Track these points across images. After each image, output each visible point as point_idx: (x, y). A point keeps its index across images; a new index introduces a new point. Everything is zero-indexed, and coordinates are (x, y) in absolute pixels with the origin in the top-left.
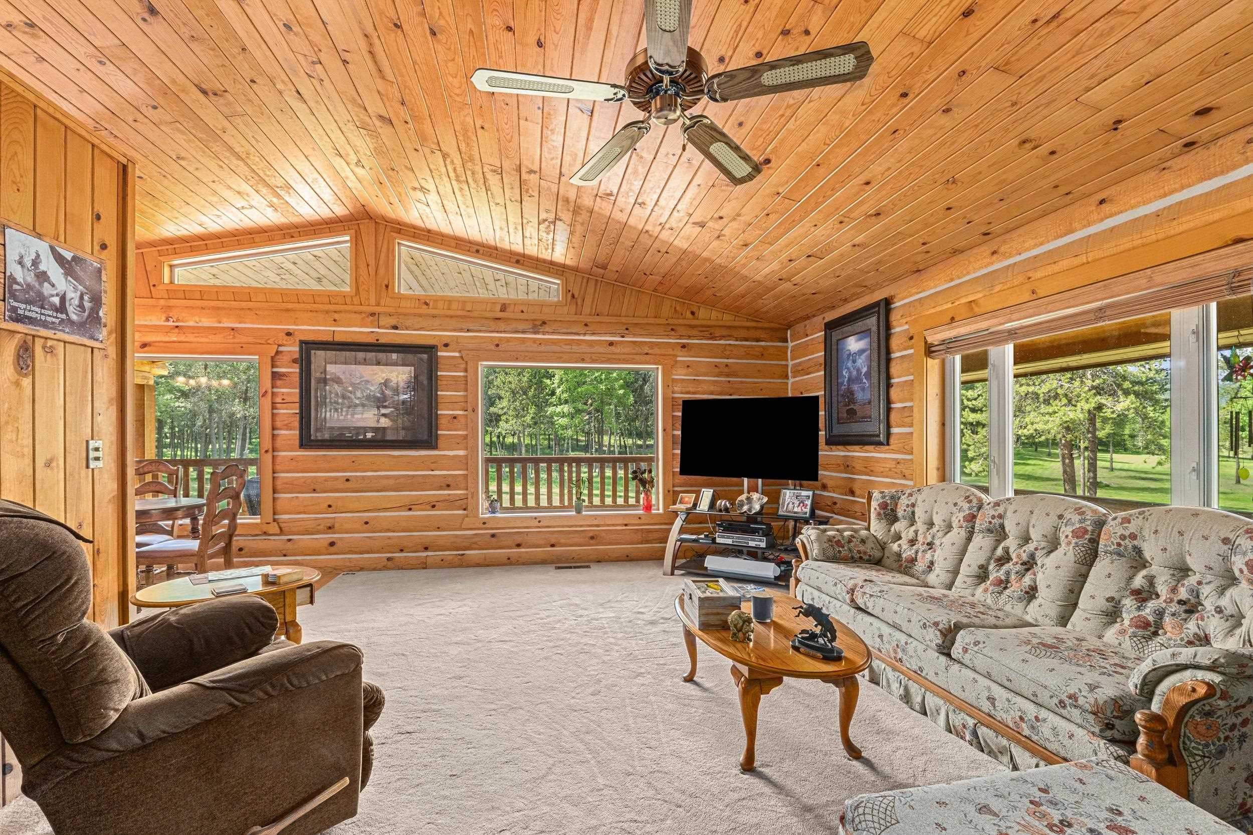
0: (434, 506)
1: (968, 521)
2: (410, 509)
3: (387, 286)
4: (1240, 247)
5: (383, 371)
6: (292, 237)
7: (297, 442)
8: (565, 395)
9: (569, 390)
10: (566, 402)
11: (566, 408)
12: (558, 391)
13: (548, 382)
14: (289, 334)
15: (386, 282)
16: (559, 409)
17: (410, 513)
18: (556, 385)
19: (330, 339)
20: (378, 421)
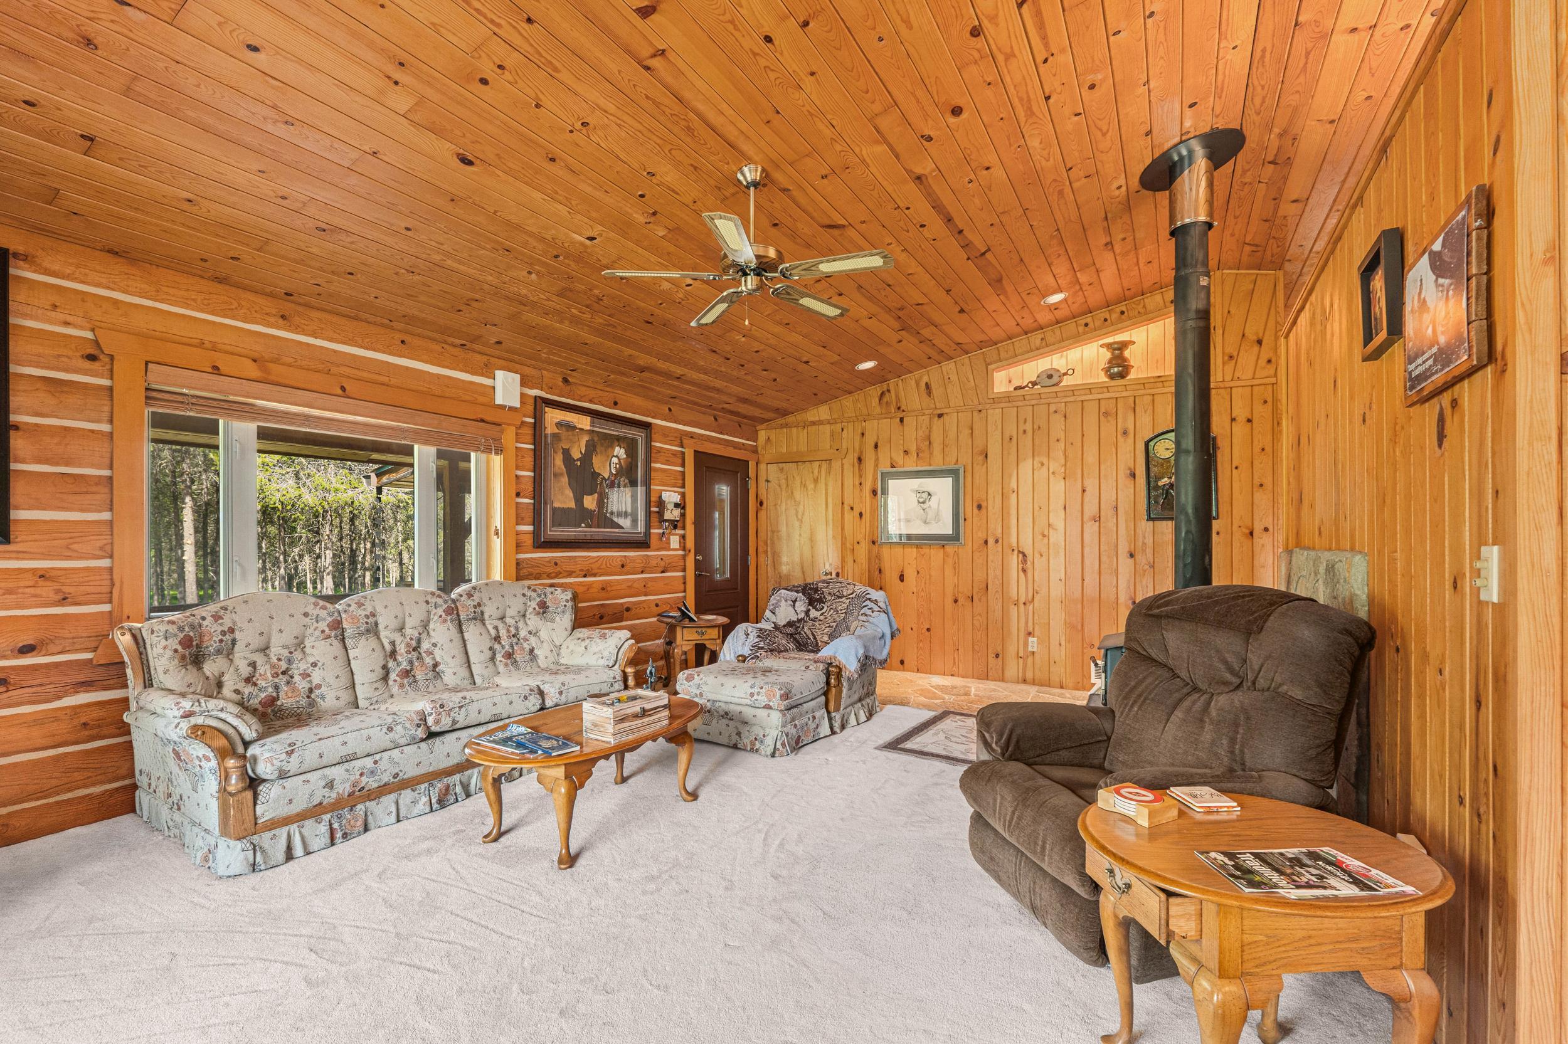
1: (335, 629)
4: (482, 424)
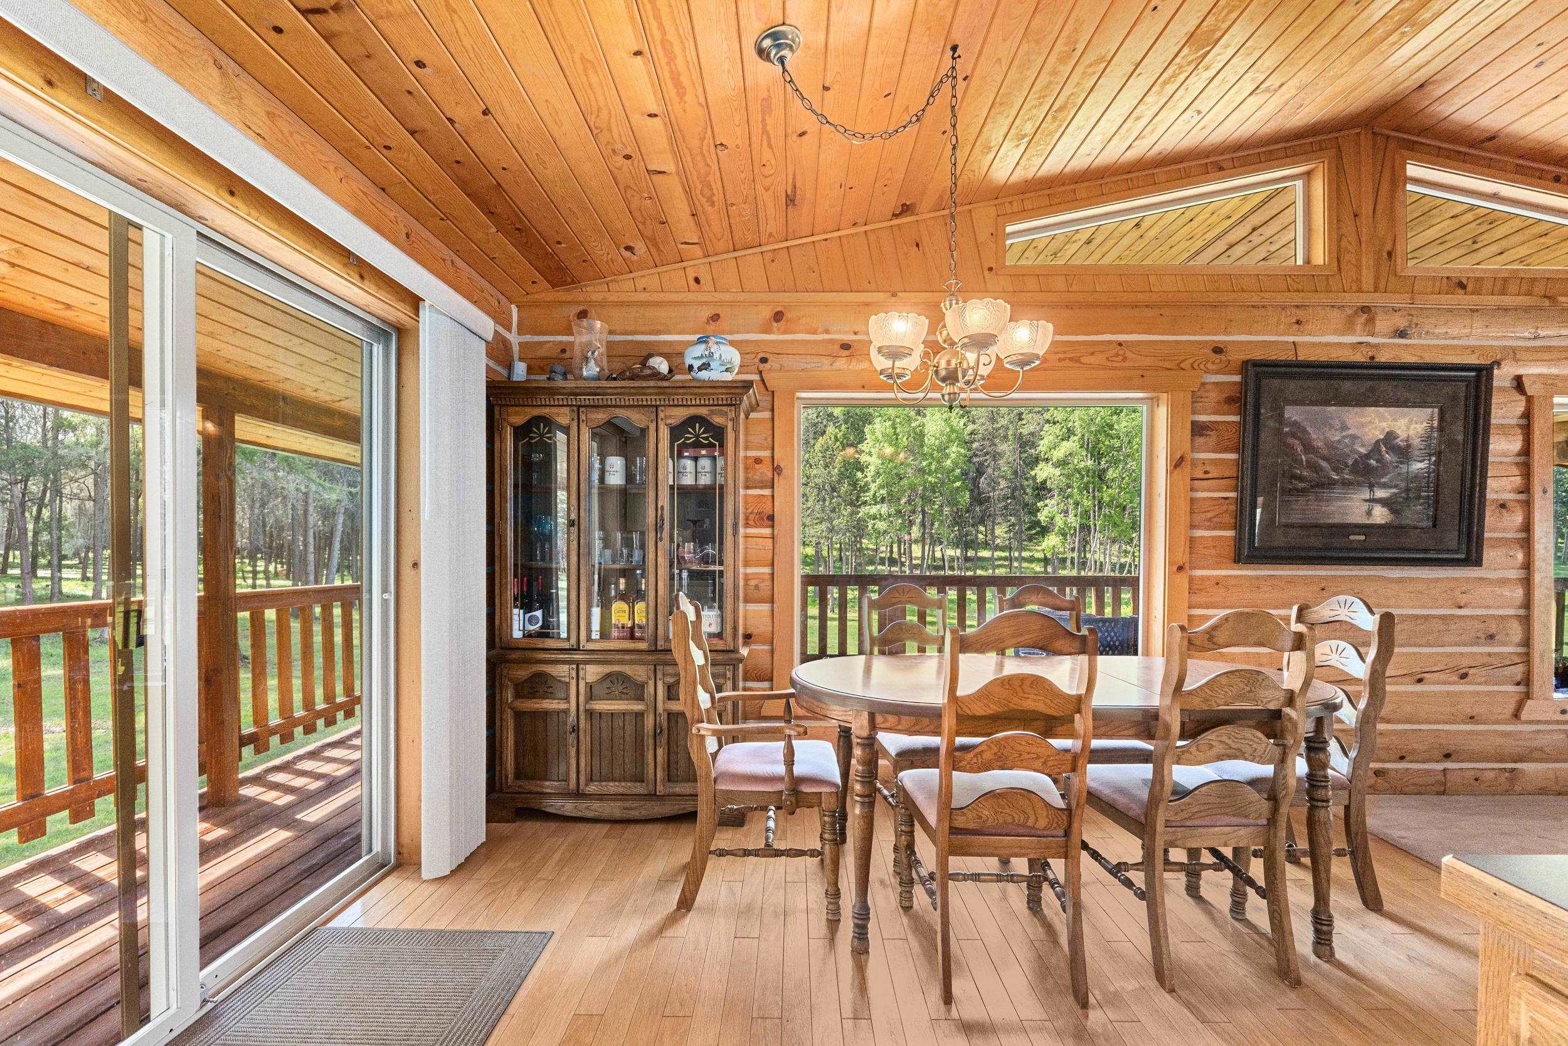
0: (1464, 676)
2: (1420, 681)
3: (1390, 254)
5: (1382, 418)
6: (1221, 169)
7: (1229, 551)
8: (883, 492)
9: (886, 485)
10: (883, 500)
11: (884, 509)
12: (873, 487)
13: (859, 475)
14: (1218, 350)
15: (1388, 247)
16: (874, 510)
17: (1419, 688)
18: (869, 479)
19: (1291, 357)
20: (1369, 513)
